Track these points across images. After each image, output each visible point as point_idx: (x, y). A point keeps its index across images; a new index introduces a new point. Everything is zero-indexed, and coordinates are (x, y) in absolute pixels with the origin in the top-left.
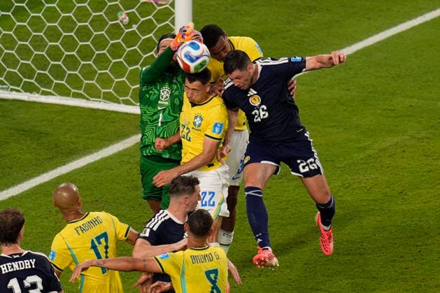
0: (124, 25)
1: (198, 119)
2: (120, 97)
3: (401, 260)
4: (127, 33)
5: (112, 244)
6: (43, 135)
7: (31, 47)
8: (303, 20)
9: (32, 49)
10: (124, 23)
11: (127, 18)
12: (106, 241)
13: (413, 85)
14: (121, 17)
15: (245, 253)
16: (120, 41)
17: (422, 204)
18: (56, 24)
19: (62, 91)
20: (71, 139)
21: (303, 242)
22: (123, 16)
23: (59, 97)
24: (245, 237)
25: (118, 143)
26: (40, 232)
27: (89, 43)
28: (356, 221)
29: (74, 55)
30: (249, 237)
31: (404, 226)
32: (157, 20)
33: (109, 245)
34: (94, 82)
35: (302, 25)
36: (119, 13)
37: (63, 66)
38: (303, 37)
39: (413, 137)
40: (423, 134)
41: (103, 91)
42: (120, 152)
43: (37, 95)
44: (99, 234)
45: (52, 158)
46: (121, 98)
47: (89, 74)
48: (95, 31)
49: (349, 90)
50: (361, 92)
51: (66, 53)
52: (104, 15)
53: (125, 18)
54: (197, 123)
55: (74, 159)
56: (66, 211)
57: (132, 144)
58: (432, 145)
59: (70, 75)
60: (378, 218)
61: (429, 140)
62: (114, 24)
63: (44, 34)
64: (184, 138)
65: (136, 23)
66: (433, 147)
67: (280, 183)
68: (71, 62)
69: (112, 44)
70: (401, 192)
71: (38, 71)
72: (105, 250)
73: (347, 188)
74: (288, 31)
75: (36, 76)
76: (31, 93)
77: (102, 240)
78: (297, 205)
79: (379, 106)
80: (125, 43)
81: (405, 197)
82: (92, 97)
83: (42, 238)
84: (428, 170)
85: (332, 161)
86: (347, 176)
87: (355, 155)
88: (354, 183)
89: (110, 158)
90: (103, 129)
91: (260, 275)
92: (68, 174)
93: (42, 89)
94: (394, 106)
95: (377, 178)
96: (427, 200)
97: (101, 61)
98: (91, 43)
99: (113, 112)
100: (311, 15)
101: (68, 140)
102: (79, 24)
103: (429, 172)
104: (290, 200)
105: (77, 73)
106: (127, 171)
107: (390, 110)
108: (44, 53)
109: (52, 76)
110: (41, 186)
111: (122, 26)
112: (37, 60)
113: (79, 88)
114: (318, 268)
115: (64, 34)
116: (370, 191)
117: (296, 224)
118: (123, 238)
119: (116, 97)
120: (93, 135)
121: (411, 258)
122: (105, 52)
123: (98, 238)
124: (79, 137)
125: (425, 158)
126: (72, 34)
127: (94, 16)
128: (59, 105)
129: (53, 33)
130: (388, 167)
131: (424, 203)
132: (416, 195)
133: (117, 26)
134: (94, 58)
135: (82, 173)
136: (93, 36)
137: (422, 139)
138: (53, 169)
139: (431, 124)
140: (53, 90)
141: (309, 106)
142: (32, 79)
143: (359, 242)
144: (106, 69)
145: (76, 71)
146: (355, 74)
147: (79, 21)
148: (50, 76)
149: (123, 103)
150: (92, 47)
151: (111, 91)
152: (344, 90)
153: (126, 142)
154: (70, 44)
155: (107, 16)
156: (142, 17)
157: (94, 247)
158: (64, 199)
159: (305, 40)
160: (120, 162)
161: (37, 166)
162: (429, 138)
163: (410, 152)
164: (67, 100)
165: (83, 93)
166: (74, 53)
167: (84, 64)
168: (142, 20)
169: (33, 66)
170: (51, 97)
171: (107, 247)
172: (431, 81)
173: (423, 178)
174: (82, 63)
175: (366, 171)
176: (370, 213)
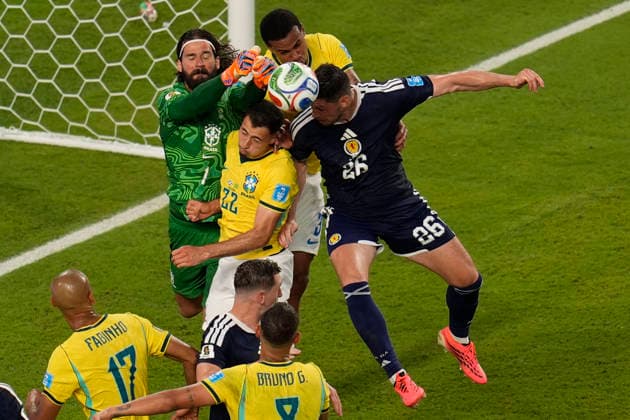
0: (150, 23)
1: (252, 180)
2: (144, 133)
3: (575, 385)
4: (154, 35)
5: (140, 364)
6: (25, 192)
7: (6, 56)
8: (425, 15)
9: (8, 59)
10: (150, 20)
11: (155, 12)
12: (133, 359)
13: (593, 115)
14: (145, 11)
15: (336, 374)
16: (143, 47)
17: (609, 299)
18: (45, 22)
19: (54, 124)
20: (67, 198)
21: (424, 357)
22: (149, 10)
23: (50, 134)
24: (336, 349)
25: (140, 204)
26: (20, 342)
27: (96, 50)
28: (507, 325)
29: (72, 69)
30: (343, 350)
31: (581, 333)
32: (200, 15)
33: (136, 366)
34: (104, 110)
35: (422, 23)
36: (142, 5)
37: (56, 86)
38: (426, 41)
39: (594, 196)
40: (609, 191)
41: (118, 124)
42: (144, 218)
43: (16, 131)
44: (122, 349)
45: (39, 228)
46: (145, 136)
47: (97, 98)
48: (106, 32)
49: (495, 123)
50: (514, 126)
51: (61, 66)
52: (119, 7)
53: (152, 12)
54: (249, 187)
55: (74, 229)
56: (70, 313)
57: (162, 207)
58: (623, 208)
59: (66, 99)
60: (541, 320)
61: (619, 201)
62: (135, 21)
63: (27, 36)
64: (226, 208)
65: (168, 20)
66: (624, 211)
67: (390, 266)
68: (69, 80)
69: (132, 52)
70: (576, 281)
71: (18, 94)
72: (130, 374)
73: (492, 274)
74: (403, 32)
75: (14, 101)
76: (7, 127)
77: (127, 359)
78: (416, 299)
79: (542, 148)
80: (151, 51)
81: (583, 288)
82: (99, 134)
83: (24, 350)
84: (618, 246)
85: (469, 232)
86: (493, 255)
87: (506, 224)
88: (503, 267)
89: (129, 227)
90: (118, 184)
91: (358, 408)
92: (63, 252)
93: (24, 121)
94: (565, 148)
95: (539, 258)
96: (615, 293)
97: (115, 78)
98: (99, 50)
99: (132, 156)
100: (437, 8)
101: (64, 200)
102: (81, 21)
103: (619, 249)
104: (405, 293)
105: (77, 96)
106: (155, 248)
107: (558, 154)
108: (26, 66)
109: (39, 101)
110: (23, 269)
111: (147, 24)
112: (16, 76)
113: (81, 120)
114: (448, 397)
115: (58, 37)
116: (528, 279)
117: (415, 330)
118: (159, 352)
119: (137, 134)
120: (102, 192)
121: (591, 382)
122: (120, 64)
123: (120, 356)
124: (81, 195)
125: (612, 227)
126: (71, 36)
127: (105, 9)
128: (50, 146)
129: (40, 34)
130: (555, 242)
131: (611, 297)
132: (597, 285)
133: (139, 23)
134: (103, 72)
135: (85, 251)
136: (103, 39)
137: (608, 198)
138: (40, 245)
139: (622, 176)
140: (41, 123)
141: (434, 147)
142: (8, 106)
143: (511, 358)
144: (122, 91)
145: (76, 93)
146: (505, 98)
147: (82, 17)
148: (36, 101)
149: (149, 144)
150: (101, 57)
151: (130, 124)
152: (487, 123)
153: (154, 204)
154: (66, 52)
155: (123, 9)
156: (178, 11)
157: (114, 369)
158: (67, 294)
159: (428, 45)
160: (143, 234)
161: (16, 239)
162: (618, 198)
163: (589, 219)
164: (62, 138)
165: (87, 128)
166: (73, 66)
167: (88, 84)
168: (178, 14)
169: (11, 87)
170: (37, 133)
171: (133, 370)
172: (623, 110)
173: (610, 259)
174: (86, 81)
175: (523, 248)
176: (528, 313)
